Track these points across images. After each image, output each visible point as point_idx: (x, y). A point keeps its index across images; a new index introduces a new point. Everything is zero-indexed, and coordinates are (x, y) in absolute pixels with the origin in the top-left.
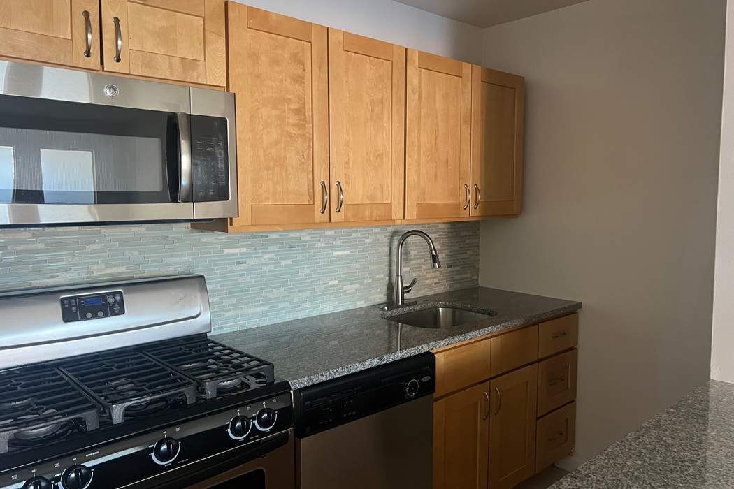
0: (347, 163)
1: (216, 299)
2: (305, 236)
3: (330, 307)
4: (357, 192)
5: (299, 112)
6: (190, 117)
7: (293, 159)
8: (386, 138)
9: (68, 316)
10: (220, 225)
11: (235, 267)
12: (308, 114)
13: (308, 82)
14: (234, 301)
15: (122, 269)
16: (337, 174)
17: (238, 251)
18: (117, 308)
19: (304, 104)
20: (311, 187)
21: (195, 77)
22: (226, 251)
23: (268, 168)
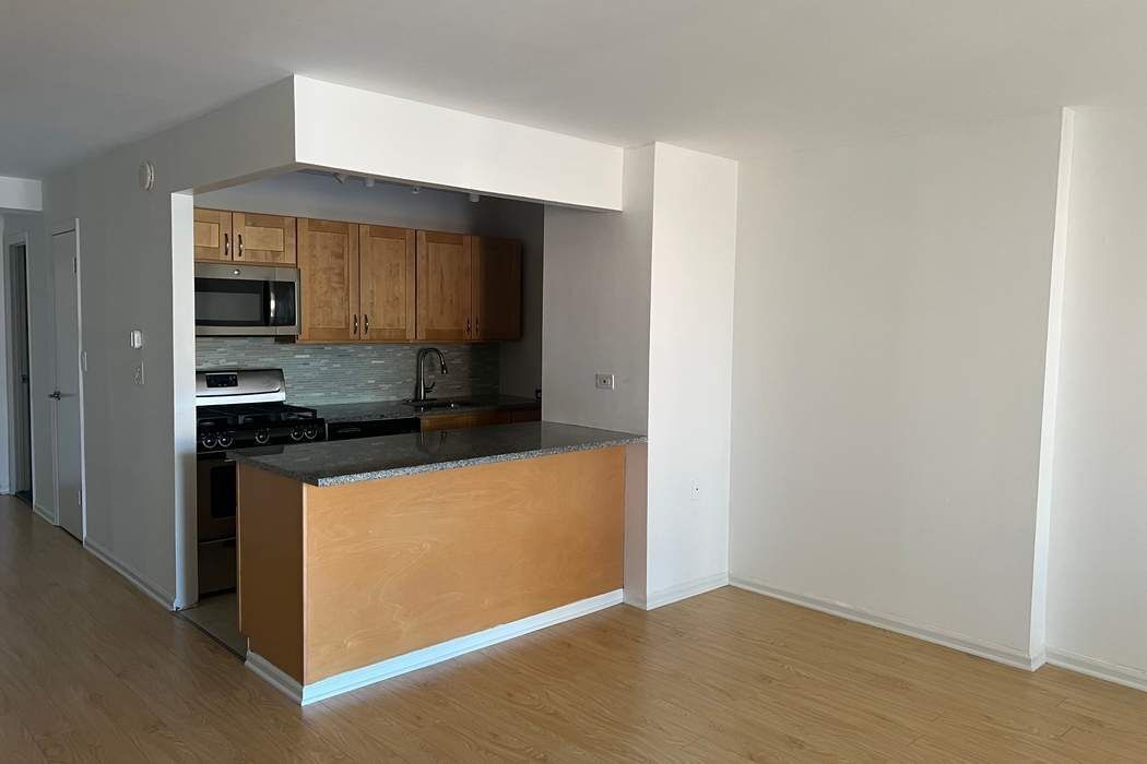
0: (372, 303)
1: (290, 385)
2: (350, 349)
3: (368, 398)
4: (381, 320)
5: (341, 274)
6: (275, 282)
7: (336, 300)
8: (403, 288)
9: (210, 386)
10: (290, 339)
11: (302, 366)
12: (346, 275)
13: (346, 256)
14: (301, 387)
15: (235, 363)
16: (366, 310)
17: (303, 356)
18: (233, 383)
19: (343, 270)
20: (347, 318)
21: (279, 260)
22: (297, 356)
23: (320, 307)
